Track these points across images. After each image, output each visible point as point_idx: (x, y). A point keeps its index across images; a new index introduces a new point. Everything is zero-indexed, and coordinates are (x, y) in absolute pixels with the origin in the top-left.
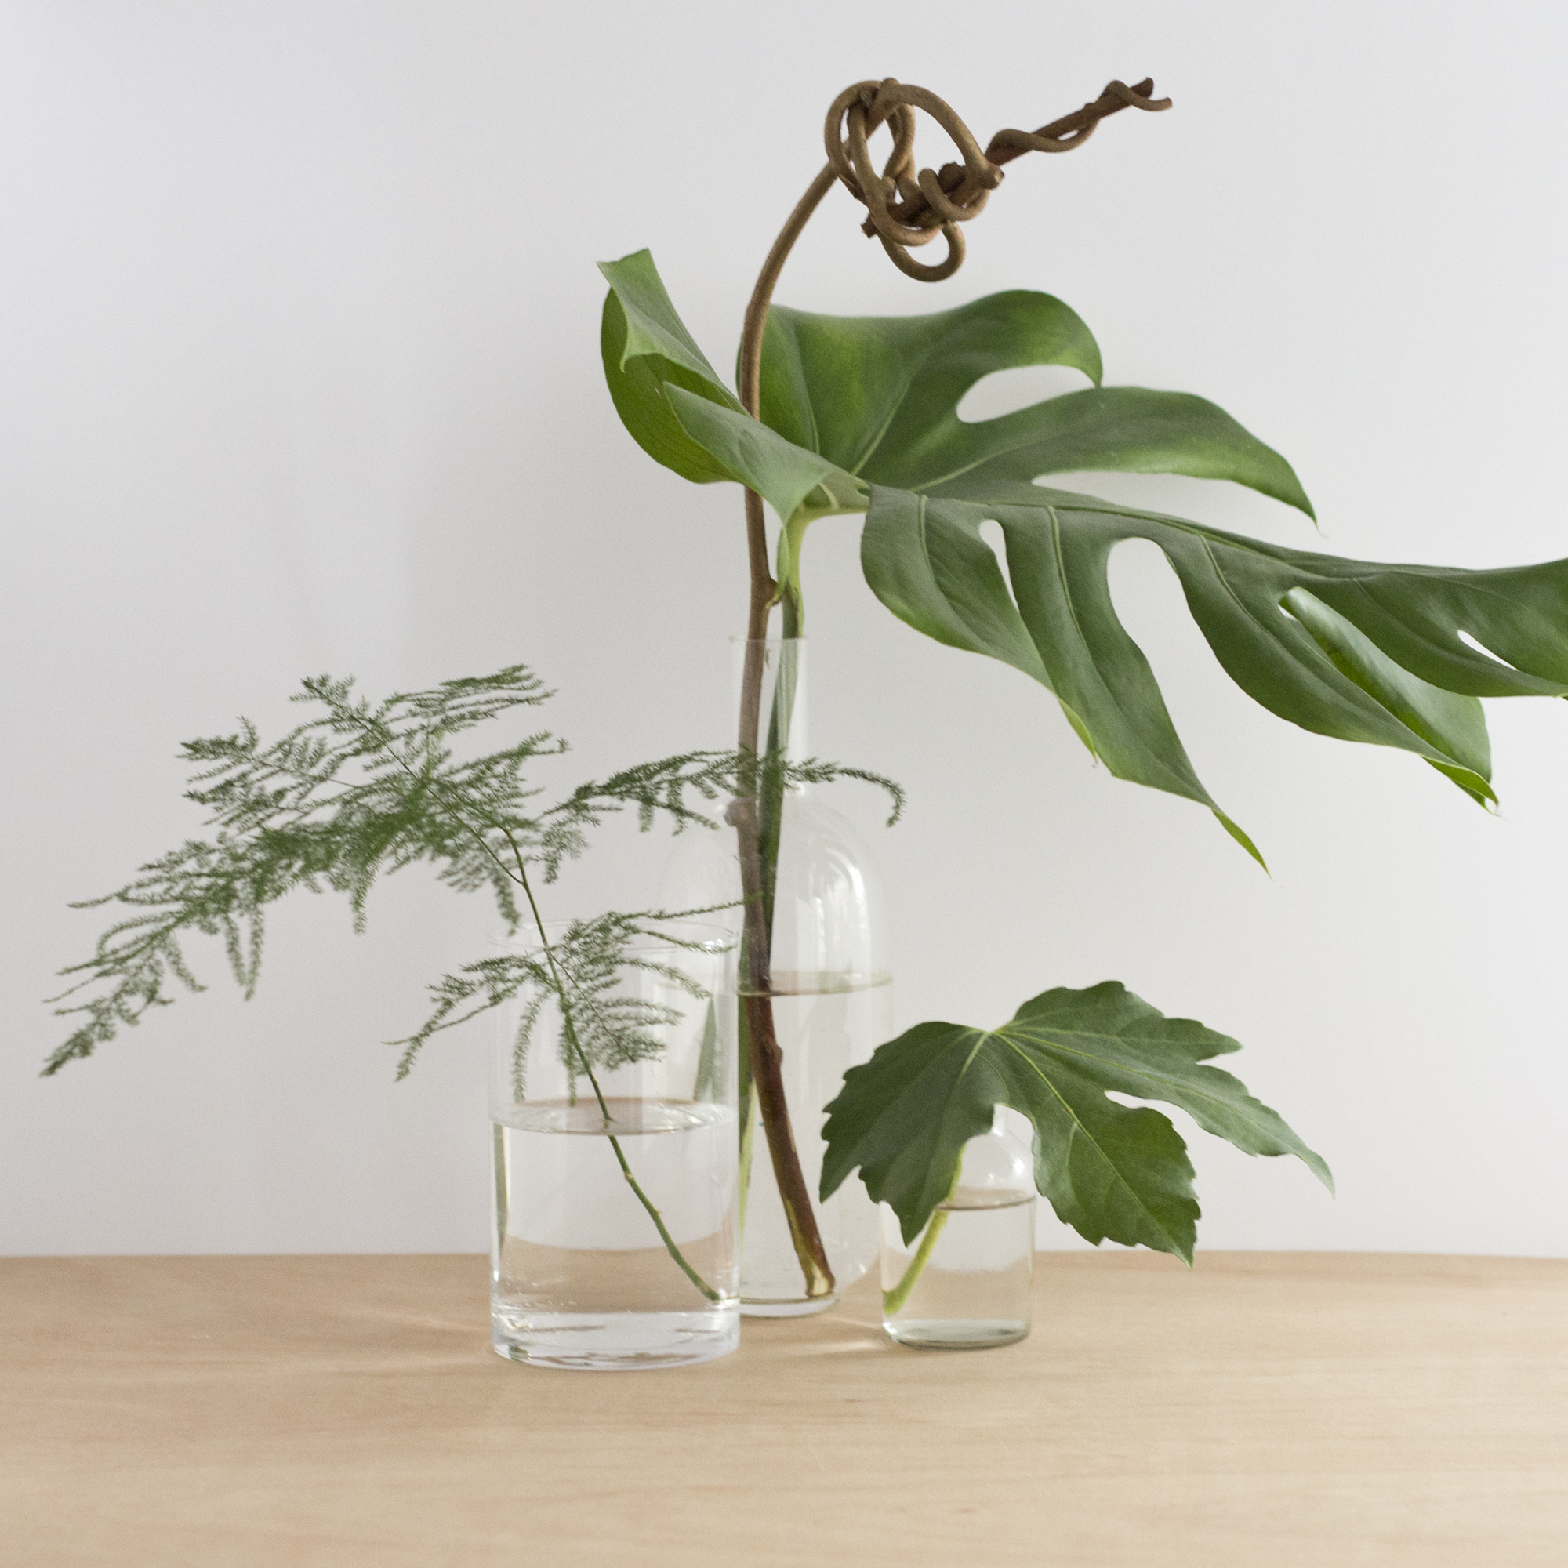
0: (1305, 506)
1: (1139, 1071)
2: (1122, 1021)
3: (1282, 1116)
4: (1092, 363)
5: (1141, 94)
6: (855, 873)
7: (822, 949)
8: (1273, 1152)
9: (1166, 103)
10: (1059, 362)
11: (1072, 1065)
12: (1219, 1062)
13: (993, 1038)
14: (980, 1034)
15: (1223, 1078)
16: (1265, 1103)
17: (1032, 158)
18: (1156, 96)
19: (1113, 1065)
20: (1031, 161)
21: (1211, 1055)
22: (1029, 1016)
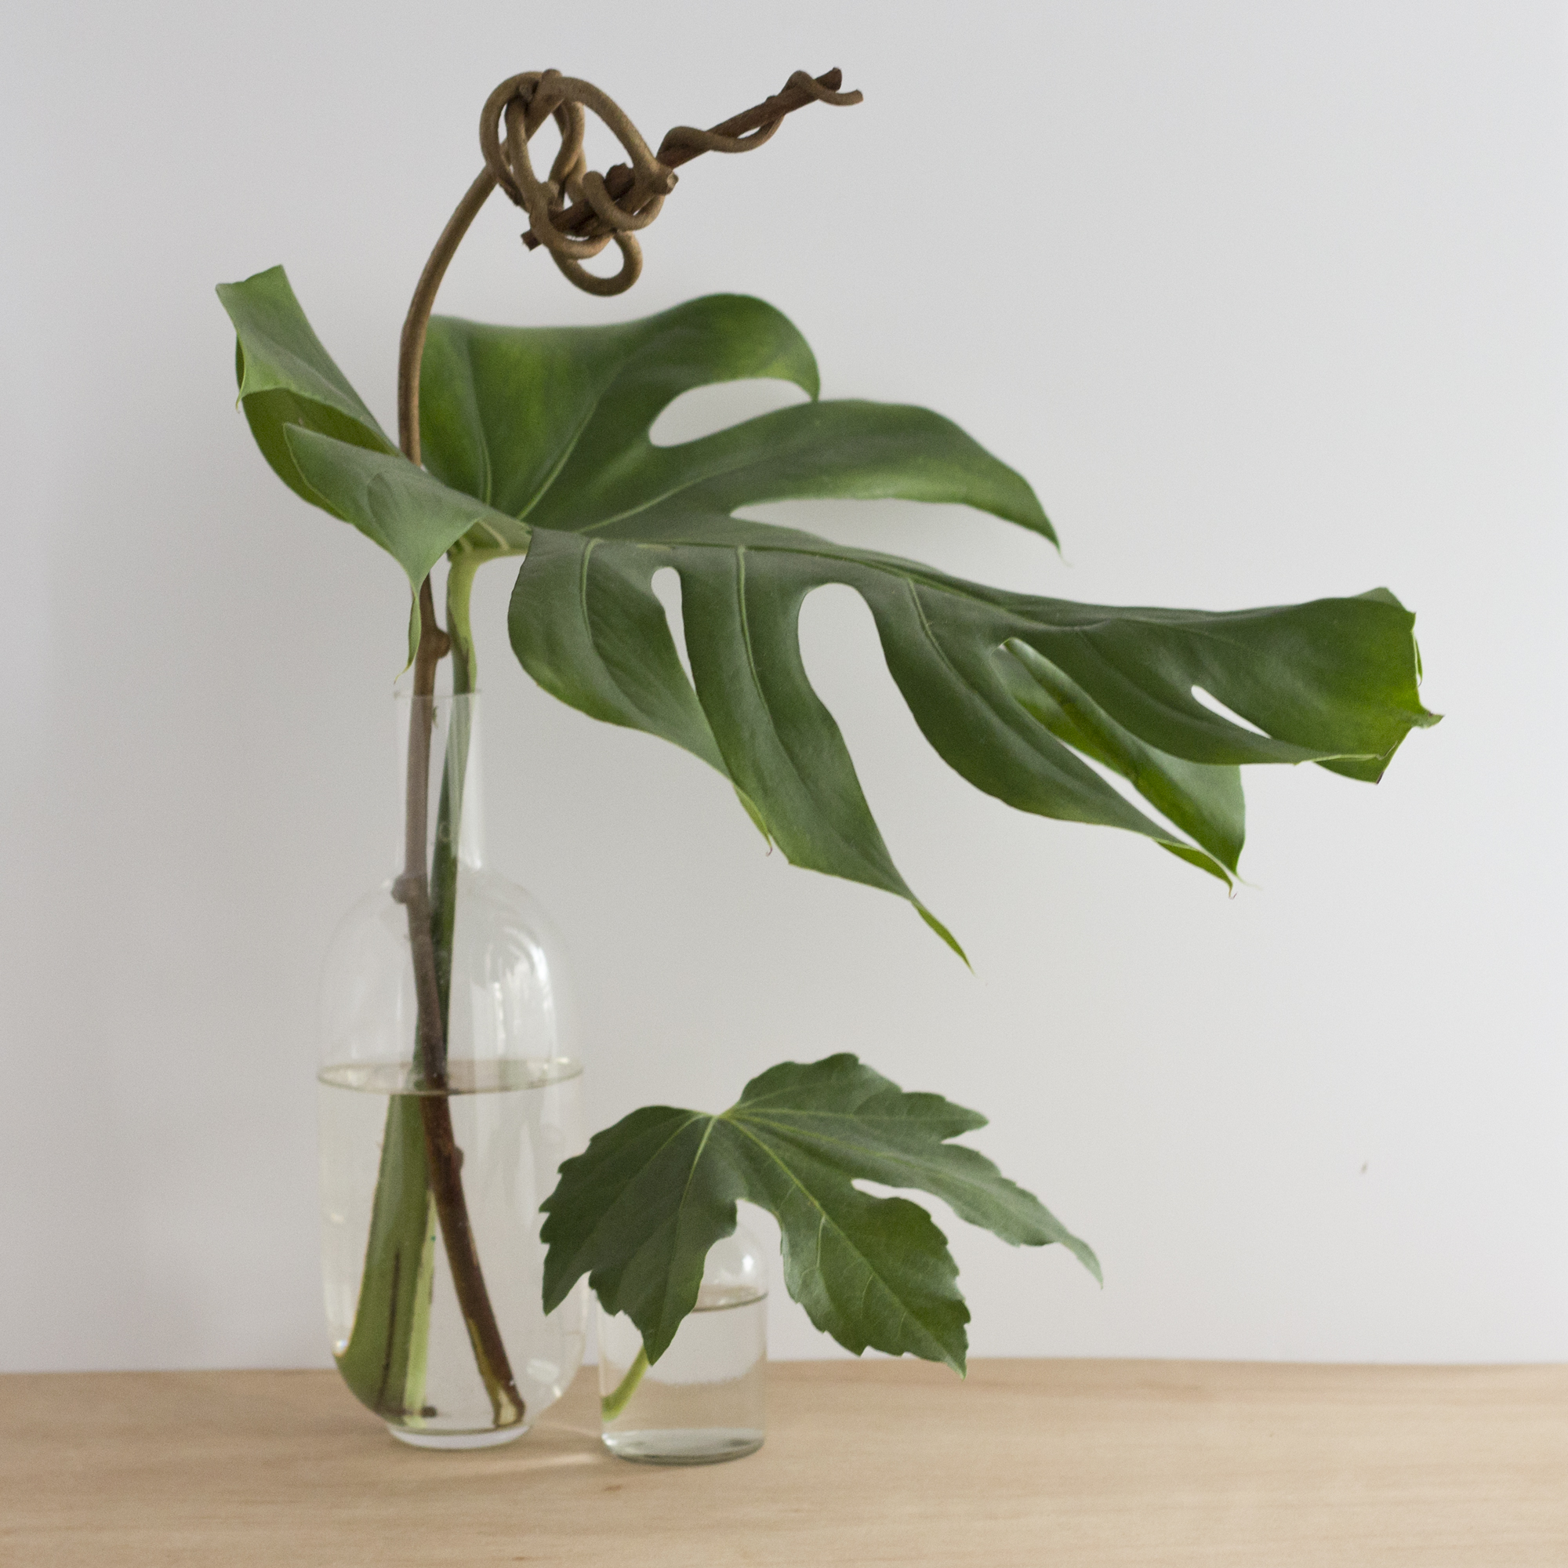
0: (1045, 529)
1: (884, 1155)
2: (859, 1098)
3: (1042, 1199)
4: (807, 373)
5: (828, 87)
6: (538, 955)
7: (501, 1035)
8: (1038, 1241)
9: (855, 97)
10: (767, 375)
11: (812, 1151)
12: (966, 1140)
13: (722, 1123)
14: (708, 1119)
15: (971, 1158)
16: (1021, 1184)
17: (710, 158)
18: (845, 88)
19: (858, 1149)
20: (709, 161)
21: (956, 1132)
22: (758, 1095)
